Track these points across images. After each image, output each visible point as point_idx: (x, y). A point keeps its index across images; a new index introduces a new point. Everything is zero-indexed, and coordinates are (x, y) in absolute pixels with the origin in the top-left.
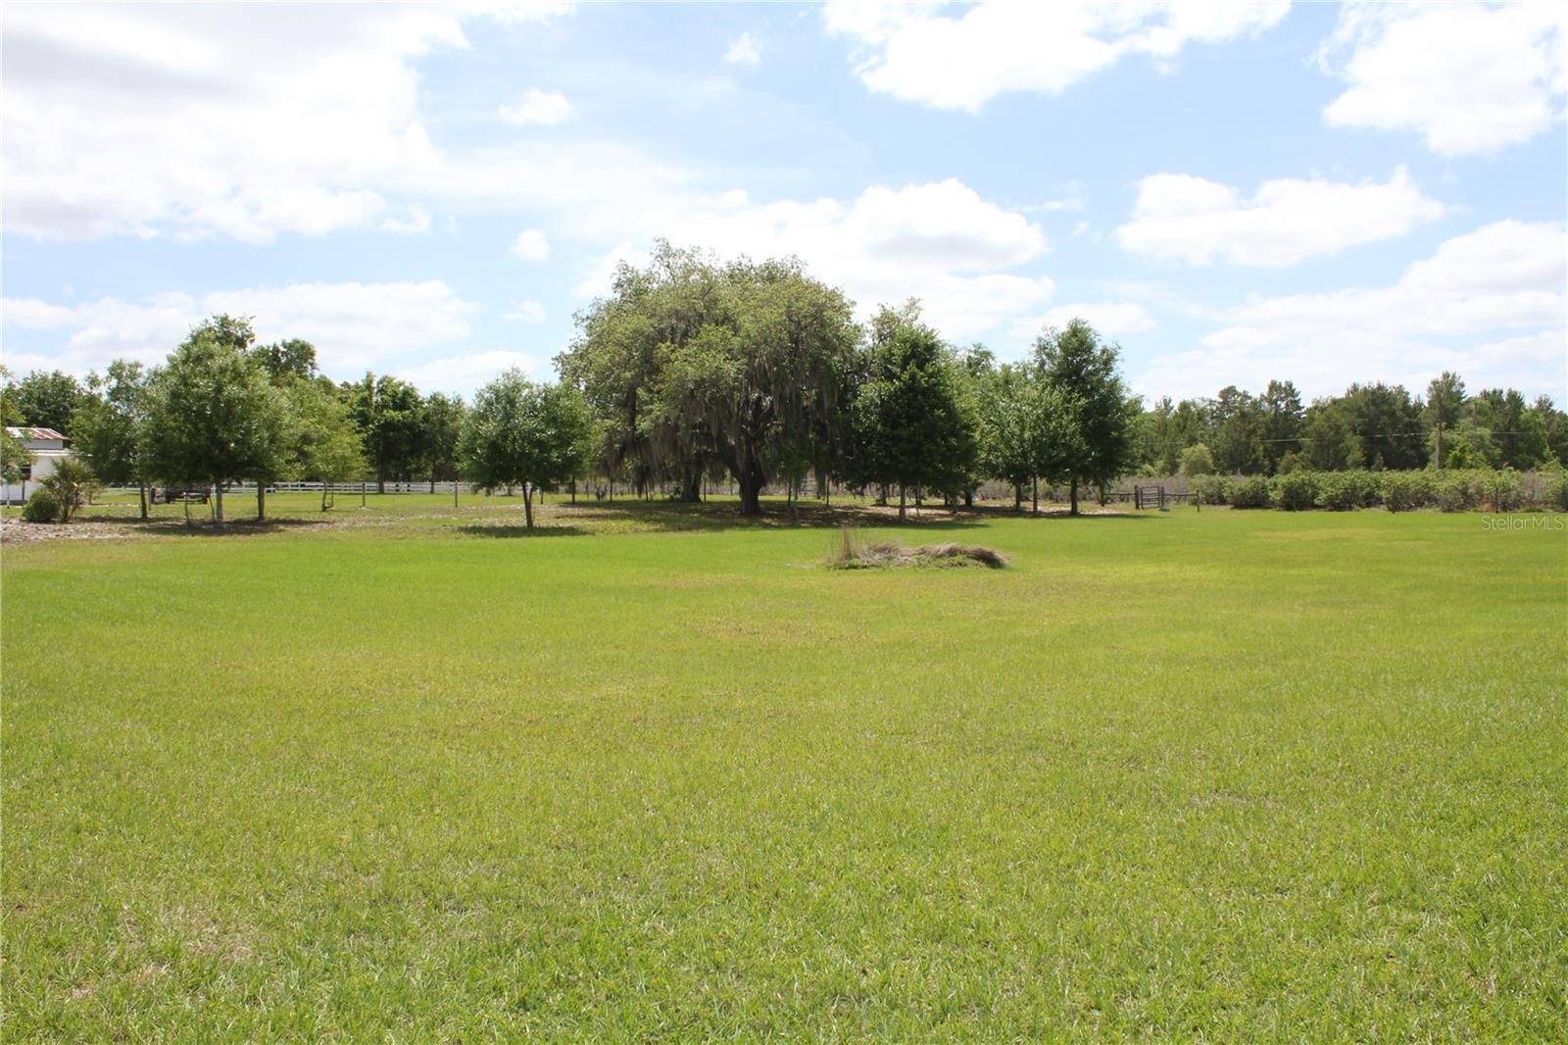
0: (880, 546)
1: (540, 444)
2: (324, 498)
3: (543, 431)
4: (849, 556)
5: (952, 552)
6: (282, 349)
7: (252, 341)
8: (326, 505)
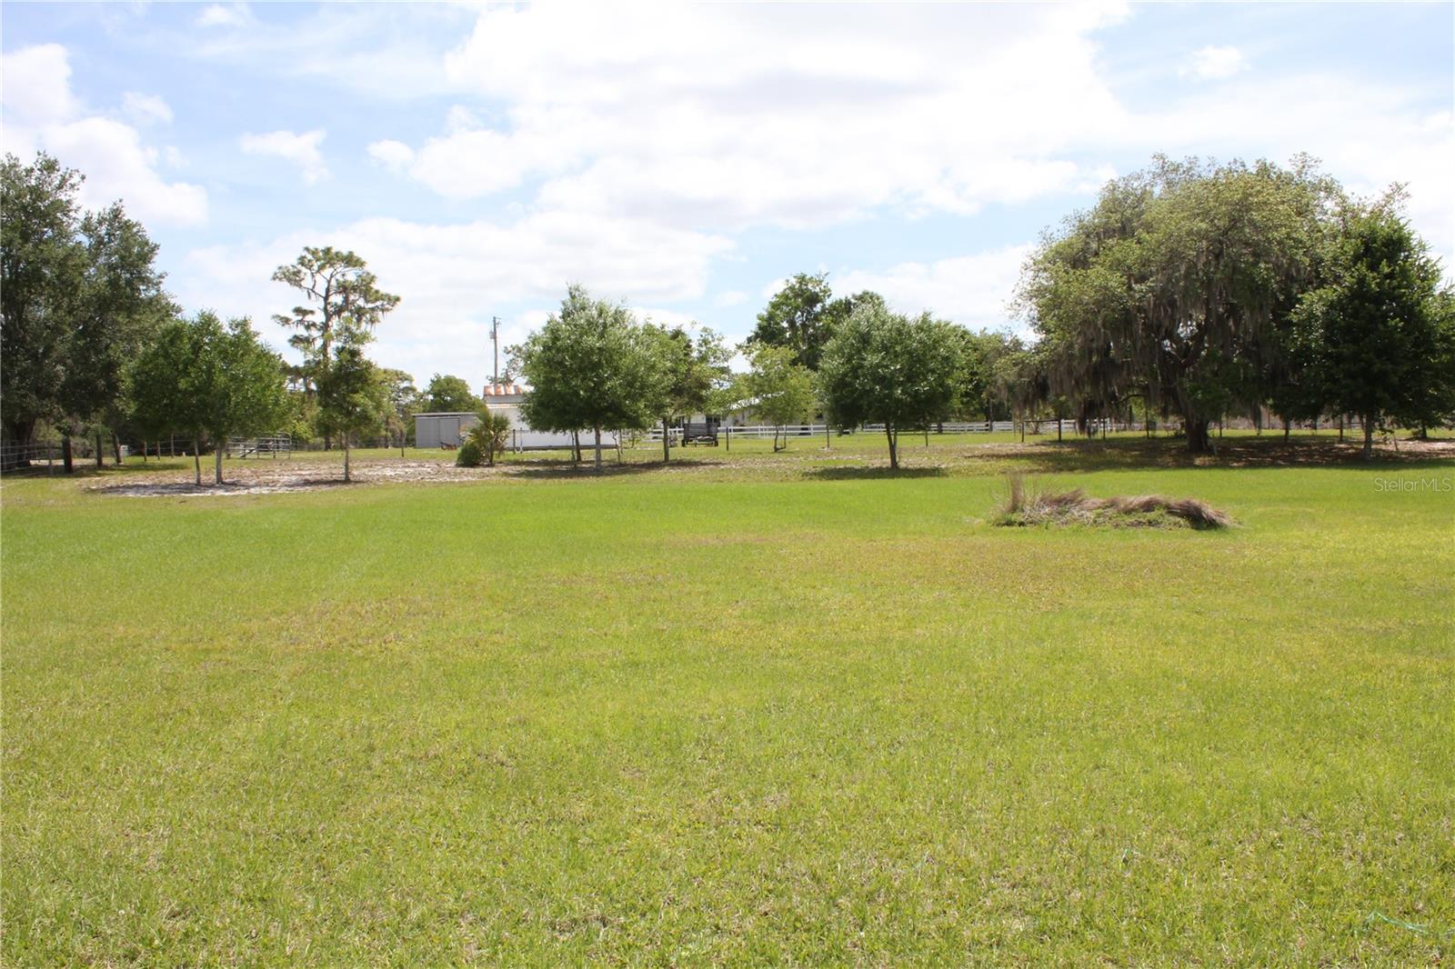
0: (1056, 496)
1: (881, 380)
2: (776, 440)
3: (887, 367)
4: (1014, 509)
5: (1149, 506)
6: (853, 301)
7: (829, 296)
8: (778, 446)
